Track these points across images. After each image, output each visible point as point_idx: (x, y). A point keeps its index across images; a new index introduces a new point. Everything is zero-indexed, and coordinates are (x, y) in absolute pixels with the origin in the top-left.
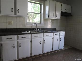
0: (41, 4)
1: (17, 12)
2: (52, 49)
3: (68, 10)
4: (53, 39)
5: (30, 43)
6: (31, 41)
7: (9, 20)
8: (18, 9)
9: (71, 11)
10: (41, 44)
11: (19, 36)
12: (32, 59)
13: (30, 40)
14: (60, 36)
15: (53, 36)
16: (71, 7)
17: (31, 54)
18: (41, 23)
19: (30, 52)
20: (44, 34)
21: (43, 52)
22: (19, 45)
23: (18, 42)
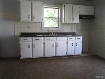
0: (58, 9)
1: (33, 18)
2: (67, 53)
3: (89, 12)
4: (67, 43)
5: (43, 45)
6: (44, 44)
7: (28, 25)
8: (34, 16)
9: (94, 13)
10: (53, 46)
11: (33, 38)
12: (45, 60)
13: (43, 42)
14: (76, 41)
15: (67, 40)
16: (95, 9)
17: (44, 55)
18: (58, 28)
19: (43, 53)
20: (57, 37)
21: (56, 55)
22: (33, 46)
23: (32, 43)
